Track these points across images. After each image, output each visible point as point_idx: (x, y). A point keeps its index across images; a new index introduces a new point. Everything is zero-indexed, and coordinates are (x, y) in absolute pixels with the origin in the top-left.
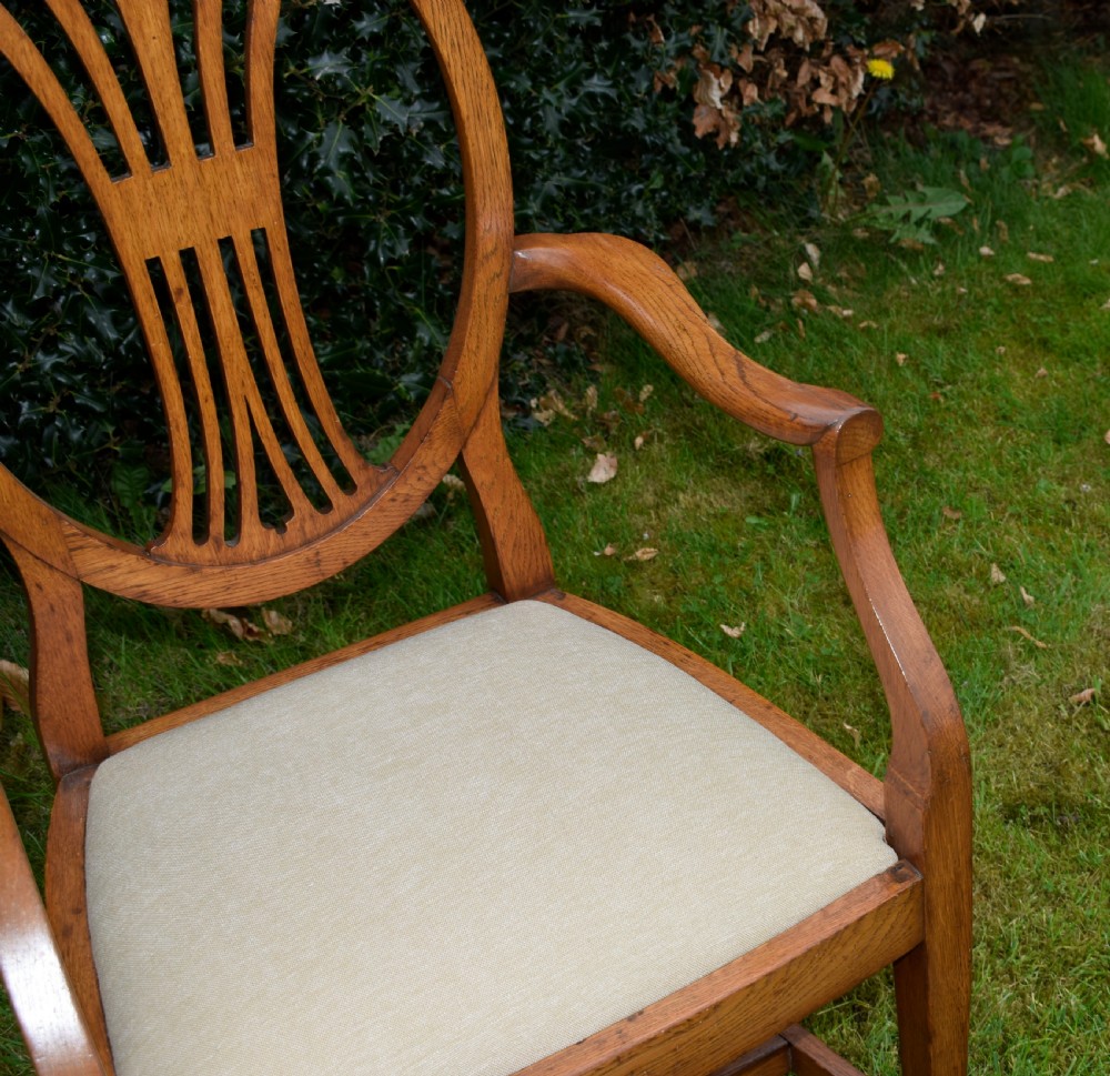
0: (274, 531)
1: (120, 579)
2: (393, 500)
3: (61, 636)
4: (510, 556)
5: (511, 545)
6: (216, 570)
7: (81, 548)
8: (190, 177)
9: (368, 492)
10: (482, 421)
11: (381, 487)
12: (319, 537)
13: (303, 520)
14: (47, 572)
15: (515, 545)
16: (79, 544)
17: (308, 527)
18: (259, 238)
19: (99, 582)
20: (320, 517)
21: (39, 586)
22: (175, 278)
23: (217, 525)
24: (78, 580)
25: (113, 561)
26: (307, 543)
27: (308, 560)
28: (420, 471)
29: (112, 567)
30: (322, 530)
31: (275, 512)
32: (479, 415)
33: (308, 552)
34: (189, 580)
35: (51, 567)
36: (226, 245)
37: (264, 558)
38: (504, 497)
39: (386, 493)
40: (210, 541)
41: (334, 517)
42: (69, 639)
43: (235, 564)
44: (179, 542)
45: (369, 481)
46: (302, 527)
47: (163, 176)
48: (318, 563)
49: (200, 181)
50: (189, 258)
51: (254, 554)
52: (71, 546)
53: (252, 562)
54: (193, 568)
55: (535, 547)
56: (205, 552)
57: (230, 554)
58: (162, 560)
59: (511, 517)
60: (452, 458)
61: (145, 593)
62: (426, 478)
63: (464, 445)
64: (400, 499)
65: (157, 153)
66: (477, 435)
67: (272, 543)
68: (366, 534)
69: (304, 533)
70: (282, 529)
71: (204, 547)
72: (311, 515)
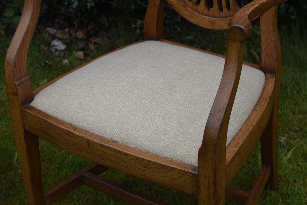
0: (207, 9)
6: (190, 10)
12: (217, 17)
13: (215, 10)
15: (267, 54)
20: (219, 12)
26: (213, 17)
27: (211, 21)
34: (183, 8)
37: (202, 14)
38: (267, 37)
41: (222, 14)
43: (196, 11)
46: (214, 12)
48: (213, 24)
51: (201, 12)
53: (199, 13)
55: (272, 58)
57: (195, 7)
59: (268, 45)
67: (205, 11)
69: (214, 14)
70: (209, 9)
71: (190, 2)
72: (217, 11)
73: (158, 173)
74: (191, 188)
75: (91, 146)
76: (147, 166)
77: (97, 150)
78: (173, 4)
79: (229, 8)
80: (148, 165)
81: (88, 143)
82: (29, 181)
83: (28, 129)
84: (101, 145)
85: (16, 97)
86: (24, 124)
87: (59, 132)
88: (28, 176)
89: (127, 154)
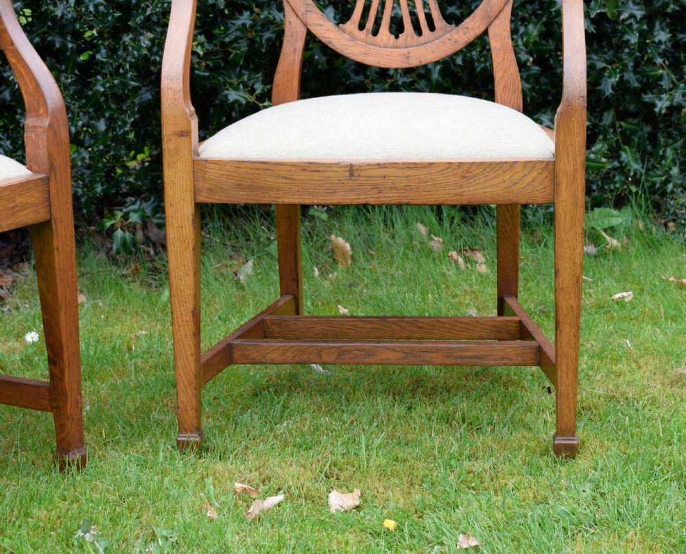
0: (393, 36)
1: (323, 31)
2: (450, 40)
3: (292, 49)
4: (501, 91)
5: (502, 85)
6: (363, 44)
7: (311, 11)
9: (440, 33)
10: (501, 16)
11: (447, 33)
12: (412, 46)
13: (407, 36)
14: (295, 17)
15: (505, 86)
16: (311, 9)
17: (409, 40)
19: (314, 30)
20: (415, 37)
21: (290, 23)
23: (370, 24)
24: (306, 25)
25: (322, 23)
26: (406, 47)
27: (404, 54)
28: (466, 30)
29: (321, 25)
30: (415, 44)
31: (397, 27)
32: (500, 12)
33: (405, 51)
34: (351, 43)
35: (297, 16)
37: (385, 47)
38: (504, 58)
39: (447, 36)
40: (365, 30)
41: (422, 39)
42: (295, 52)
43: (373, 45)
44: (351, 24)
45: (442, 28)
46: (406, 40)
48: (408, 57)
51: (382, 44)
52: (307, 9)
53: (380, 47)
54: (353, 38)
55: (515, 92)
56: (362, 34)
57: (371, 40)
58: (344, 31)
59: (506, 71)
60: (482, 29)
61: (330, 42)
62: (468, 35)
63: (490, 25)
64: (453, 40)
66: (497, 22)
67: (391, 42)
68: (433, 52)
69: (406, 42)
70: (397, 37)
71: (362, 32)
72: (412, 35)
73: (486, 181)
74: (544, 190)
75: (356, 174)
76: (467, 175)
77: (370, 177)
78: (331, 40)
79: (432, 27)
80: (468, 173)
81: (351, 169)
82: (188, 317)
83: (204, 198)
84: (379, 165)
85: (184, 139)
86: (196, 192)
87: (284, 174)
88: (190, 306)
89: (430, 164)
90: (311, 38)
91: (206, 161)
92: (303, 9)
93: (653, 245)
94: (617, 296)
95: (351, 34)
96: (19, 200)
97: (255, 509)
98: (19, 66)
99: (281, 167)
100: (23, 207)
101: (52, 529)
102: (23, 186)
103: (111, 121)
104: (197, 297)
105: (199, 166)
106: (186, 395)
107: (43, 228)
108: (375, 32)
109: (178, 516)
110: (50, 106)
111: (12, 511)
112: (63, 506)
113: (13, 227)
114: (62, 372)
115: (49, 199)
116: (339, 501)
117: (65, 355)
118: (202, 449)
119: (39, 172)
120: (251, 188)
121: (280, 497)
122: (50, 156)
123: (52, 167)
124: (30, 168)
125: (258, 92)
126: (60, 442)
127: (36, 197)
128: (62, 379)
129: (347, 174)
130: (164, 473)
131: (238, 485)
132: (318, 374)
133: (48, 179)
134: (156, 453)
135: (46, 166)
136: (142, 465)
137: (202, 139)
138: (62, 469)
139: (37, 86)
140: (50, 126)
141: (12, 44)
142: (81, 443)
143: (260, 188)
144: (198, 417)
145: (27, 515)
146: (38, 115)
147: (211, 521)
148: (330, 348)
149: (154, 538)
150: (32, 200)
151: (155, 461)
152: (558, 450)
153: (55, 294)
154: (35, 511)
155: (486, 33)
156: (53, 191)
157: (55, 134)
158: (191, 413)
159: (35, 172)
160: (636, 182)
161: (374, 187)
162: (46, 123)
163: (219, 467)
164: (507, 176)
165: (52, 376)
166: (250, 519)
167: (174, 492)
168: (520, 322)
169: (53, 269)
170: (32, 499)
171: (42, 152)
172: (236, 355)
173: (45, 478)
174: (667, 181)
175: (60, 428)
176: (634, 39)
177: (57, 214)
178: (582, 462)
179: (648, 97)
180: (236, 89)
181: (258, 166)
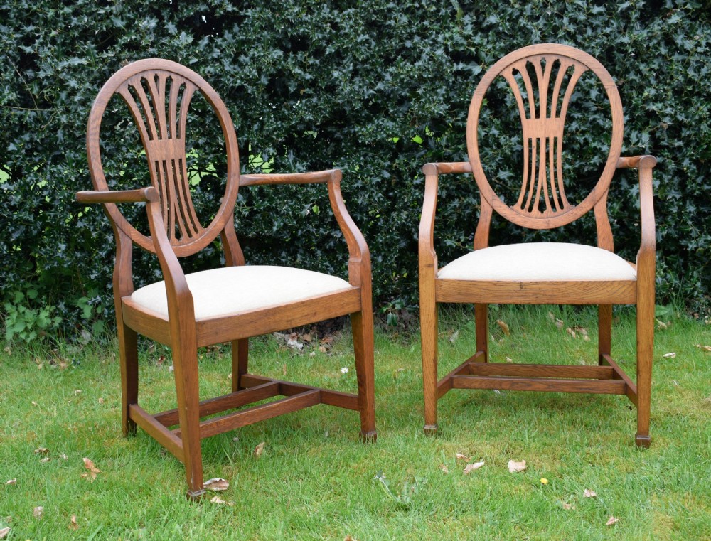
0: (540, 212)
1: (501, 210)
2: (572, 213)
3: (484, 220)
4: (601, 241)
5: (602, 238)
6: (523, 216)
7: (495, 199)
8: (543, 122)
9: (566, 210)
10: (601, 201)
11: (570, 210)
12: (551, 217)
13: (548, 212)
14: (486, 202)
17: (549, 214)
18: (556, 139)
19: (497, 210)
20: (553, 212)
21: (483, 205)
22: (534, 144)
23: (527, 206)
24: (492, 207)
25: (501, 205)
26: (548, 218)
27: (546, 222)
28: (581, 208)
29: (500, 207)
31: (542, 207)
32: (600, 199)
33: (547, 220)
34: (517, 216)
36: (547, 140)
37: (536, 218)
38: (603, 223)
39: (571, 211)
40: (524, 209)
41: (556, 213)
42: (486, 221)
43: (529, 217)
44: (517, 206)
45: (567, 207)
46: (547, 214)
47: (538, 120)
48: (548, 224)
49: (545, 123)
50: (538, 140)
51: (534, 217)
52: (493, 198)
54: (518, 214)
55: (609, 241)
56: (523, 211)
57: (528, 214)
58: (513, 210)
59: (604, 230)
60: (591, 207)
61: (505, 215)
62: (582, 211)
63: (595, 205)
64: (574, 214)
65: (537, 115)
66: (599, 204)
67: (539, 215)
68: (563, 220)
70: (542, 212)
72: (551, 211)
73: (597, 291)
74: (631, 297)
75: (524, 287)
76: (586, 288)
77: (532, 289)
79: (562, 207)
81: (521, 285)
82: (431, 363)
83: (441, 300)
84: (537, 283)
85: (431, 269)
86: (436, 296)
87: (484, 287)
88: (432, 357)
89: (566, 282)
90: (495, 213)
91: (442, 280)
92: (491, 199)
93: (686, 326)
94: (666, 355)
95: (516, 211)
96: (346, 300)
97: (469, 468)
98: (346, 231)
99: (482, 284)
100: (348, 304)
101: (361, 474)
102: (348, 293)
103: (385, 257)
104: (436, 352)
105: (438, 283)
106: (429, 405)
107: (357, 315)
108: (530, 210)
109: (427, 469)
110: (362, 251)
111: (340, 463)
112: (366, 461)
113: (343, 314)
114: (365, 390)
115: (360, 300)
116: (514, 466)
117: (367, 382)
118: (438, 434)
119: (355, 286)
120: (466, 294)
121: (482, 463)
122: (362, 278)
123: (362, 284)
124: (351, 284)
125: (462, 241)
126: (363, 427)
127: (354, 299)
128: (365, 394)
129: (519, 288)
130: (418, 446)
131: (458, 455)
132: (497, 394)
133: (360, 289)
134: (413, 435)
135: (359, 283)
136: (406, 441)
137: (440, 267)
138: (364, 442)
139: (356, 241)
140: (362, 262)
141: (343, 220)
142: (374, 429)
143: (471, 295)
144: (436, 417)
145: (347, 465)
146: (356, 256)
147: (445, 474)
148: (507, 381)
149: (414, 482)
150: (353, 300)
151: (413, 440)
152: (639, 443)
153: (362, 349)
154: (351, 463)
155: (593, 209)
156: (362, 296)
157: (364, 266)
158: (432, 414)
159: (353, 286)
160: (676, 290)
161: (534, 294)
162: (360, 260)
163: (447, 444)
164: (609, 289)
165: (360, 392)
166: (466, 473)
167: (424, 457)
168: (613, 369)
169: (361, 336)
170: (349, 457)
171: (358, 275)
172: (455, 383)
173: (357, 446)
174: (694, 290)
175: (363, 419)
176: (675, 210)
177: (364, 308)
178: (653, 451)
179: (683, 242)
180: (451, 239)
181: (470, 283)
